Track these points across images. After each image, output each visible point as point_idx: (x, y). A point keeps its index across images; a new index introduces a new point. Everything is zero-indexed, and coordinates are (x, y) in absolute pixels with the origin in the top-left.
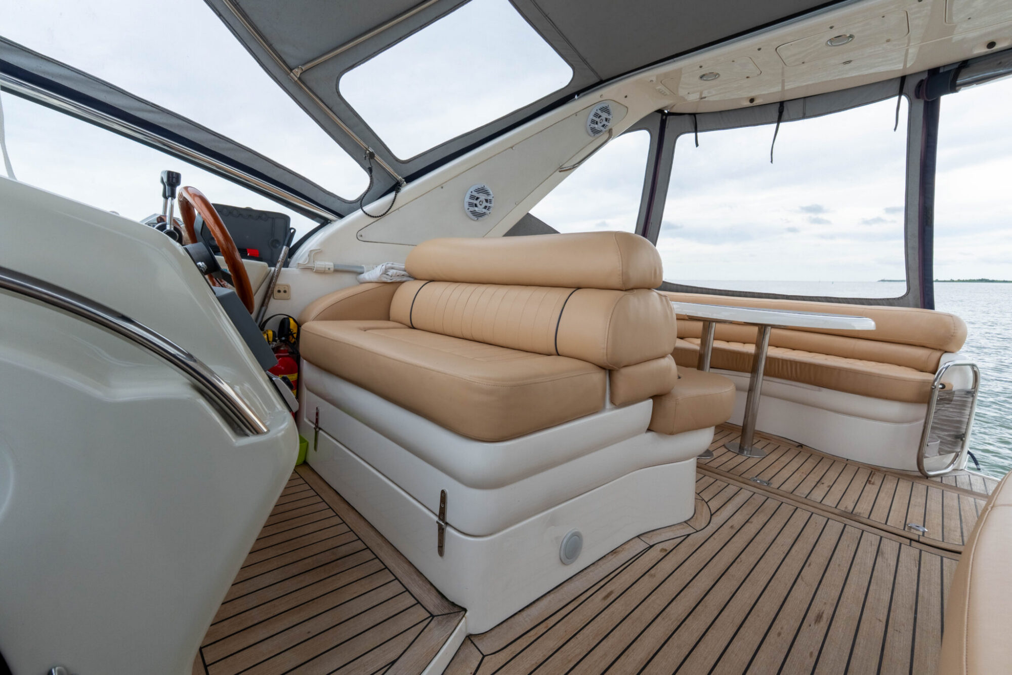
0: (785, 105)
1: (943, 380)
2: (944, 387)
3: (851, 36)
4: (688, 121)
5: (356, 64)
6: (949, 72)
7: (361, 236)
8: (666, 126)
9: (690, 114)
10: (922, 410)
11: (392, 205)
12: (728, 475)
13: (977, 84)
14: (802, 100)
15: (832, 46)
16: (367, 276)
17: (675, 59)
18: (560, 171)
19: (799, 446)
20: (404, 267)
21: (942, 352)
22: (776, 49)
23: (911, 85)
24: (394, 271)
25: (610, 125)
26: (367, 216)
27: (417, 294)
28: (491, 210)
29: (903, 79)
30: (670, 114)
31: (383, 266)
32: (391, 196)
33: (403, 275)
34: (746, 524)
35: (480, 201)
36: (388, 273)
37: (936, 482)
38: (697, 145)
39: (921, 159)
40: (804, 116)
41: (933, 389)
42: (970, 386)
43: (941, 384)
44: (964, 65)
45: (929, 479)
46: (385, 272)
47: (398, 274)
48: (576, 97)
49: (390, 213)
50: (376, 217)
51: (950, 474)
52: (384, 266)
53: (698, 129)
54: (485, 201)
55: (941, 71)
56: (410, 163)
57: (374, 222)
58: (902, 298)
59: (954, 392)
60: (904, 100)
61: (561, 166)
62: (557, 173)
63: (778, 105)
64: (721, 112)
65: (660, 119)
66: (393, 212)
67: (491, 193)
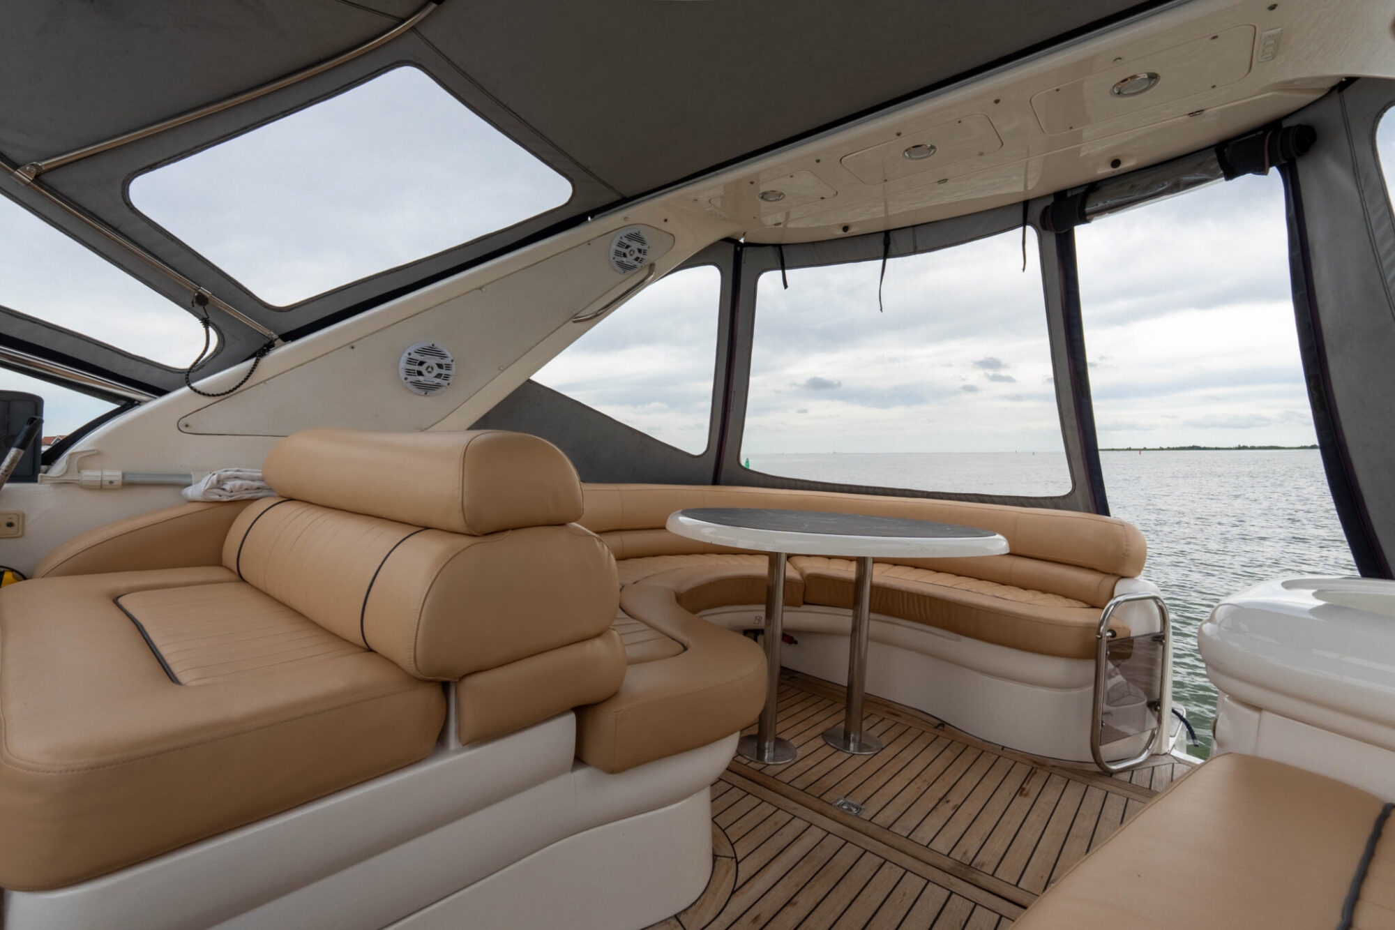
0: (891, 234)
1: (1113, 622)
2: (1114, 635)
3: (933, 147)
4: (772, 254)
5: (160, 162)
6: (1075, 197)
7: (187, 426)
8: (743, 261)
9: (774, 245)
10: (1088, 668)
11: (248, 376)
12: (803, 797)
13: (1109, 213)
14: (911, 229)
15: (911, 158)
16: (191, 492)
17: (717, 172)
18: (574, 322)
19: (939, 725)
20: (260, 474)
21: (1117, 578)
22: (841, 160)
23: (1036, 211)
24: (238, 483)
25: (648, 258)
26: (197, 394)
27: (255, 522)
28: (451, 380)
29: (1026, 204)
30: (747, 244)
31: (214, 474)
32: (251, 362)
33: (258, 488)
34: (785, 908)
35: (428, 367)
36: (224, 487)
37: (1123, 782)
38: (786, 286)
39: (1063, 309)
40: (915, 251)
41: (1099, 639)
42: (1158, 629)
43: (1110, 630)
44: (1093, 188)
45: (1113, 776)
46: (220, 483)
47: (245, 487)
48: (589, 219)
49: (242, 391)
50: (213, 395)
51: (1145, 765)
52: (215, 477)
53: (786, 266)
54: (436, 366)
55: (1069, 195)
56: (294, 311)
57: (214, 403)
58: (1064, 497)
59: (1133, 637)
60: (1031, 232)
61: (576, 314)
62: (570, 324)
63: (883, 235)
64: (813, 243)
65: (733, 250)
66: (248, 388)
67: (448, 354)
